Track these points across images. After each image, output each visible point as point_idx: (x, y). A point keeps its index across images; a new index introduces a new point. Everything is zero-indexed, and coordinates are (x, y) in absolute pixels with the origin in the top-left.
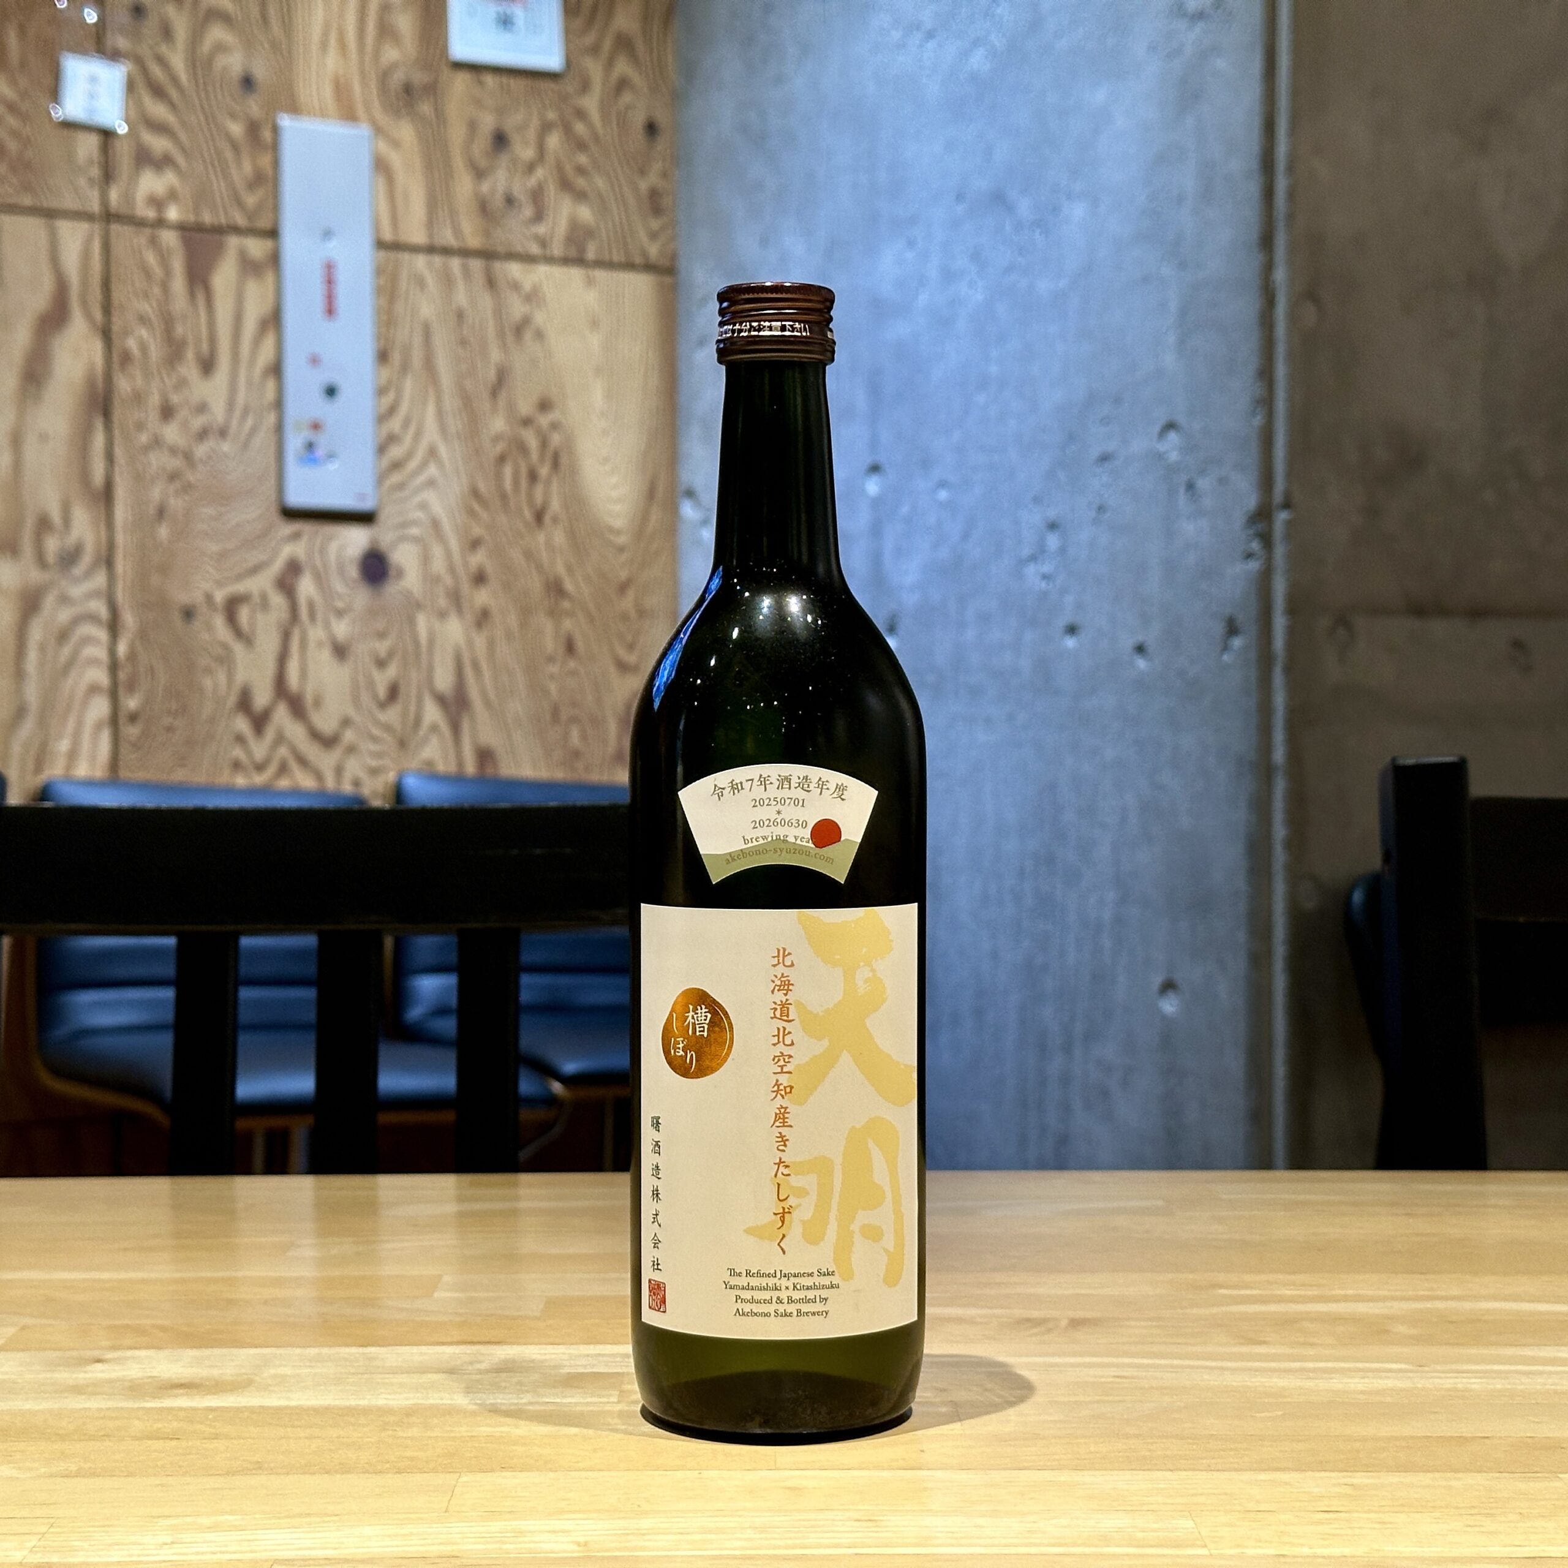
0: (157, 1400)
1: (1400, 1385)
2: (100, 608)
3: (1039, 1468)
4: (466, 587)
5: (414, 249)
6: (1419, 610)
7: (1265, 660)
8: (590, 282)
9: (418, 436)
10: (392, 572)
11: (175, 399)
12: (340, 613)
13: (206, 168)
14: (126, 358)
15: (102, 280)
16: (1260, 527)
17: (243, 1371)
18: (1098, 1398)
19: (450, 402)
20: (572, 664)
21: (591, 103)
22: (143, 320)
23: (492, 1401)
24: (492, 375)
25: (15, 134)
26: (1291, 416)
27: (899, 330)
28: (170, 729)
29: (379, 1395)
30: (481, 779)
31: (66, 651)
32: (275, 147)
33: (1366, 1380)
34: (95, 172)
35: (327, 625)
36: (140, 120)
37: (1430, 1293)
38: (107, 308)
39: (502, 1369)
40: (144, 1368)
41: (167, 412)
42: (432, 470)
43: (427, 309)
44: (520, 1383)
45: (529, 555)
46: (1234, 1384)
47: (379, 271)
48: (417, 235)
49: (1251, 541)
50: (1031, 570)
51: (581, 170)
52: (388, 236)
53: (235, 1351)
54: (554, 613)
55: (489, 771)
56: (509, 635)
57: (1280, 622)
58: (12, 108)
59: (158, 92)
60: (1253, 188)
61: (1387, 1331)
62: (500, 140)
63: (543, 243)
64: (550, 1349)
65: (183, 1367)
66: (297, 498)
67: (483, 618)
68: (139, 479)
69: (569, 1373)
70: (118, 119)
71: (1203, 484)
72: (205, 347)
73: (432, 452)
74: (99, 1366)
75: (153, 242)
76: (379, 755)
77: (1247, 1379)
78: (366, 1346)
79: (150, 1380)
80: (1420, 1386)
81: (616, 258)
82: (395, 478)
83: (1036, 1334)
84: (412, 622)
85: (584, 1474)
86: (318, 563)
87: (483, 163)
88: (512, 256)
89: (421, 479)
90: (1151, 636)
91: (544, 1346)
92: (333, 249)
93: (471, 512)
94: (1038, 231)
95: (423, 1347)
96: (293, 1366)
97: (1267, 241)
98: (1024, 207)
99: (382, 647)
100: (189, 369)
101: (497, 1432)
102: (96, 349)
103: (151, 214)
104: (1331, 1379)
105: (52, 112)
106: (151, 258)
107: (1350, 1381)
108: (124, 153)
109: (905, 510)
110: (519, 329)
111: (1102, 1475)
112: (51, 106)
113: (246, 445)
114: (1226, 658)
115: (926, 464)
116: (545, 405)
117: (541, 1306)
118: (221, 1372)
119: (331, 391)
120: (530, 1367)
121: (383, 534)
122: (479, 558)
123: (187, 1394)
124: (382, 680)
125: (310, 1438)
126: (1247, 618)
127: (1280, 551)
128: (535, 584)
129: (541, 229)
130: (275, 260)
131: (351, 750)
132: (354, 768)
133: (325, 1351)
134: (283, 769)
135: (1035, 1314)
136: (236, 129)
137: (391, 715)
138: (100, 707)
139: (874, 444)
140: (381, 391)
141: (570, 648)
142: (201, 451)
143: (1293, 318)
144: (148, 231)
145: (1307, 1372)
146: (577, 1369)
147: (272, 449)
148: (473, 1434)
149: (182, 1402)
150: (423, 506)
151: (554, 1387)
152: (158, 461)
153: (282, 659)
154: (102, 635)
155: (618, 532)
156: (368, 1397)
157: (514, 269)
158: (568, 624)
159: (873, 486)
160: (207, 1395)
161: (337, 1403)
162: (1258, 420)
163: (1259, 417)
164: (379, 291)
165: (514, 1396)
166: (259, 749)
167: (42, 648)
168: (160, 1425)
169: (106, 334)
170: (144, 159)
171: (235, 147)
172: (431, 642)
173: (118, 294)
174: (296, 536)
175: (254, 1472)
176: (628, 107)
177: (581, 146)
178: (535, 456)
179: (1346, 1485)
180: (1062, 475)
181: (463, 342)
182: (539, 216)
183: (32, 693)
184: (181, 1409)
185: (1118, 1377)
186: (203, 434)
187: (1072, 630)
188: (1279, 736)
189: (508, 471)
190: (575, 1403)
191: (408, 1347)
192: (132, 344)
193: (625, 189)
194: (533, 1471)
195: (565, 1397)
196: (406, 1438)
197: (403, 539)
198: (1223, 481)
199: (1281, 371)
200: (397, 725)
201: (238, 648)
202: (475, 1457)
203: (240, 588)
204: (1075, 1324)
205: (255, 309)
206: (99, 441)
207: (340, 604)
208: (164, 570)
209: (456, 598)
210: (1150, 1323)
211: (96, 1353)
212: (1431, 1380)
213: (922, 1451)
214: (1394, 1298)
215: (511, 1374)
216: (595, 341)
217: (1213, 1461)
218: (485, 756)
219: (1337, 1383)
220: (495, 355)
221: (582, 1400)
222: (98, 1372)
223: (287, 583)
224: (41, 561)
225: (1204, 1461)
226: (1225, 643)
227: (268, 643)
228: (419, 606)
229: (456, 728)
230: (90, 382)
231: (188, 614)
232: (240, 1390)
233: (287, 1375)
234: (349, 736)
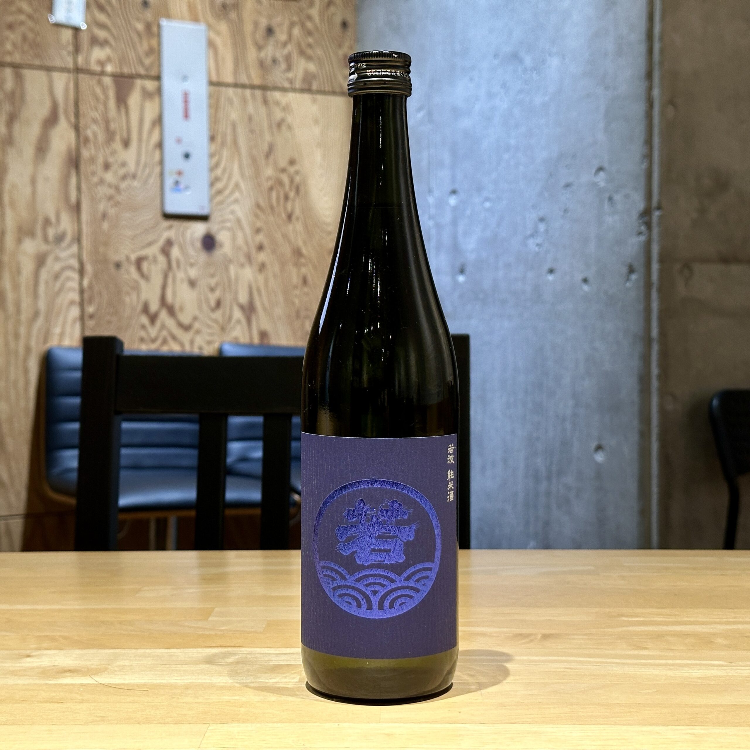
0: (55, 680)
1: (719, 674)
2: (75, 263)
3: (523, 723)
4: (253, 251)
5: (227, 85)
6: (725, 260)
7: (648, 285)
8: (314, 101)
9: (230, 178)
10: (217, 245)
11: (111, 160)
12: (192, 265)
13: (125, 47)
14: (87, 140)
15: (74, 101)
16: (646, 219)
17: (103, 663)
18: (556, 681)
19: (246, 161)
20: (306, 290)
21: (314, 12)
22: (95, 121)
23: (232, 681)
24: (266, 147)
25: (31, 30)
26: (662, 164)
27: (465, 123)
28: (109, 322)
29: (172, 677)
30: (261, 346)
31: (58, 285)
32: (159, 35)
33: (701, 671)
34: (71, 48)
35: (186, 272)
36: (93, 22)
37: (735, 620)
38: (77, 115)
39: (239, 662)
40: (51, 661)
41: (107, 166)
42: (237, 195)
43: (234, 115)
44: (248, 671)
45: (285, 236)
46: (630, 673)
47: (210, 96)
48: (229, 78)
49: (640, 226)
50: (531, 243)
51: (310, 46)
52: (214, 79)
53: (100, 651)
54: (297, 265)
55: (265, 341)
56: (275, 276)
57: (655, 267)
58: (30, 17)
59: (101, 8)
60: (642, 48)
61: (712, 642)
62: (270, 31)
63: (291, 82)
64: (266, 650)
65: (71, 660)
66: (171, 209)
67: (262, 267)
68: (94, 200)
69: (275, 664)
70: (82, 21)
71: (617, 197)
72: (125, 135)
73: (237, 186)
74: (28, 659)
75: (100, 82)
76: (211, 334)
77: (637, 670)
78: (169, 648)
79: (53, 668)
80: (730, 674)
81: (327, 89)
82: (219, 198)
83: (524, 643)
84: (227, 269)
85: (276, 724)
86: (182, 242)
87: (261, 42)
88: (276, 88)
89: (232, 198)
90: (590, 274)
91: (263, 649)
92: (187, 85)
93: (256, 216)
94: (535, 72)
95: (199, 649)
96: (130, 660)
97: (649, 75)
98: (528, 61)
99: (213, 282)
100: (117, 145)
101: (233, 699)
102: (72, 135)
103: (98, 69)
104: (682, 670)
105: (49, 19)
106: (98, 91)
107: (693, 671)
108: (85, 39)
109: (468, 212)
110: (279, 125)
111: (557, 728)
112: (49, 15)
113: (145, 182)
114: (628, 284)
115: (479, 189)
116: (292, 162)
117: (264, 626)
118: (91, 663)
119: (187, 156)
120: (256, 661)
121: (212, 226)
122: (260, 238)
123: (70, 677)
124: (213, 298)
125: (134, 702)
126: (639, 265)
127: (655, 231)
128: (287, 250)
129: (290, 75)
130: (159, 91)
131: (198, 332)
132: (199, 341)
133: (148, 651)
134: (165, 342)
135: (524, 631)
136: (140, 26)
137: (218, 315)
138: (75, 312)
139: (453, 179)
140: (212, 156)
141: (305, 281)
142: (123, 185)
143: (662, 114)
144: (97, 77)
145: (670, 666)
146: (279, 662)
147: (158, 184)
148: (220, 701)
149: (68, 680)
150: (233, 212)
151: (266, 673)
152: (103, 191)
153: (164, 288)
154: (75, 276)
155: (328, 224)
156: (167, 678)
157: (277, 95)
158: (304, 270)
159: (453, 201)
160: (82, 676)
161: (150, 681)
162: (644, 166)
163: (645, 164)
164: (210, 106)
165: (244, 678)
166: (153, 332)
167: (47, 283)
168: (54, 694)
169: (77, 128)
170: (94, 41)
171: (139, 34)
172: (237, 279)
173: (83, 108)
174: (170, 227)
175: (99, 723)
176: (333, 14)
177: (309, 33)
178: (287, 187)
179: (690, 734)
180: (546, 195)
181: (252, 131)
182: (289, 68)
183: (42, 305)
184: (67, 685)
185: (567, 668)
186: (124, 177)
187: (551, 271)
188: (655, 324)
189: (274, 194)
190: (276, 682)
191: (191, 649)
192: (89, 133)
193: (332, 54)
194: (249, 723)
195: (271, 679)
196: (184, 703)
197: (223, 228)
198: (627, 196)
199: (656, 140)
200: (220, 320)
201: (143, 283)
202: (219, 715)
203: (143, 253)
204: (545, 637)
205: (150, 114)
206: (73, 180)
207: (192, 261)
208: (106, 244)
209: (249, 258)
210: (585, 637)
211: (28, 652)
212: (736, 671)
213: (460, 712)
214: (716, 623)
215: (245, 665)
216: (317, 130)
217: (618, 719)
218: (263, 335)
219: (686, 673)
220: (268, 138)
221: (280, 681)
222: (28, 663)
223: (166, 251)
224: (46, 239)
225: (613, 719)
226: (628, 276)
227: (157, 280)
228: (230, 261)
229: (249, 321)
230: (69, 152)
231: (118, 265)
232: (99, 674)
233: (126, 665)
234: (197, 325)
